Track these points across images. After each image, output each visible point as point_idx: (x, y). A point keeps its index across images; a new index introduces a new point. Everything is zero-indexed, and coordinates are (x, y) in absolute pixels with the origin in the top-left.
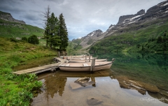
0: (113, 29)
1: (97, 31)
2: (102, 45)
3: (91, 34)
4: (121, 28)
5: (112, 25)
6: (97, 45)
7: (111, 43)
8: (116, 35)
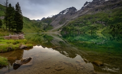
0: (88, 7)
1: (70, 9)
2: (75, 25)
3: (63, 12)
4: (97, 6)
5: (87, 3)
6: (70, 25)
7: (85, 23)
8: (90, 14)
